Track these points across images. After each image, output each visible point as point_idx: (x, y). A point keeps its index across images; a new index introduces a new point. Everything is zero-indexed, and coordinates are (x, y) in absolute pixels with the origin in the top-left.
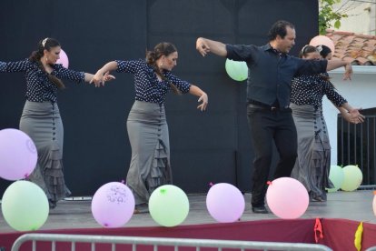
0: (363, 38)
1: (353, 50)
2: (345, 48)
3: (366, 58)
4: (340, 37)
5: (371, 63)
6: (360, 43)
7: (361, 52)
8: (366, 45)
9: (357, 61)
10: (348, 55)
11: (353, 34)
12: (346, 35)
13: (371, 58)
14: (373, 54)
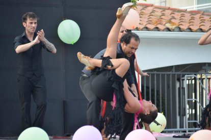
0: (160, 9)
1: (154, 19)
2: (147, 16)
3: (164, 25)
4: (141, 8)
5: (169, 30)
6: (158, 13)
7: (160, 21)
8: (163, 15)
9: (157, 28)
10: (150, 22)
11: (152, 5)
12: (147, 6)
13: (168, 25)
14: (170, 22)
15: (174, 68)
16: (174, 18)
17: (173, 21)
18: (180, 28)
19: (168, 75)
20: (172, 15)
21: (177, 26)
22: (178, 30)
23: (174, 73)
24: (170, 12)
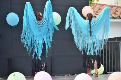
0: (110, 6)
3: (111, 15)
4: (100, 6)
5: (114, 18)
8: (111, 10)
13: (113, 15)
14: (115, 13)
15: (117, 38)
16: (117, 11)
17: (116, 13)
18: (120, 17)
19: (114, 43)
20: (117, 10)
21: (118, 15)
22: (119, 17)
23: (117, 41)
24: (116, 8)
